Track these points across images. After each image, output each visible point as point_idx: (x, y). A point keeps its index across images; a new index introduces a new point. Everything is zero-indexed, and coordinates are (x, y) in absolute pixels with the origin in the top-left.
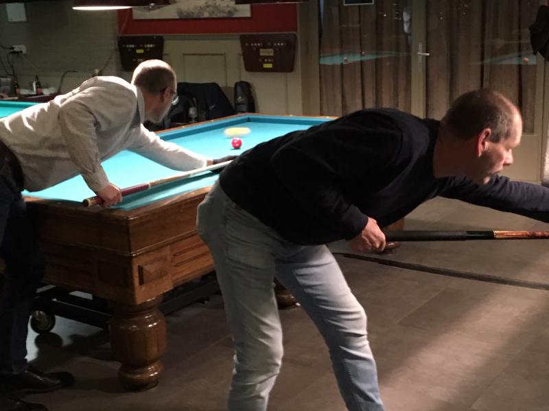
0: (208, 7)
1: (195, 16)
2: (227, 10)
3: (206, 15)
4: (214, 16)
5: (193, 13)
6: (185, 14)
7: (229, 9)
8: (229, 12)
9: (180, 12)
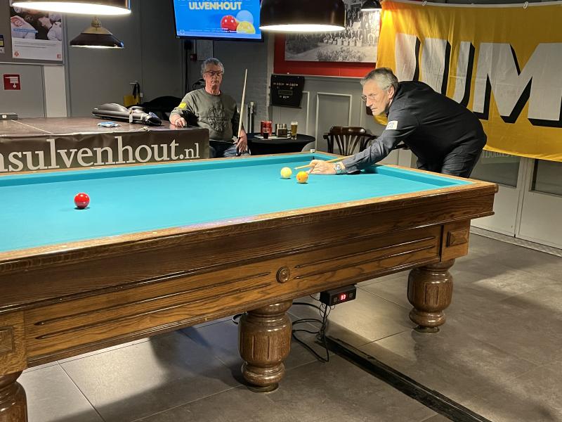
0: (342, 52)
1: (332, 60)
2: (357, 55)
3: (340, 59)
5: (330, 57)
6: (324, 58)
7: (359, 54)
8: (359, 57)
9: (320, 56)
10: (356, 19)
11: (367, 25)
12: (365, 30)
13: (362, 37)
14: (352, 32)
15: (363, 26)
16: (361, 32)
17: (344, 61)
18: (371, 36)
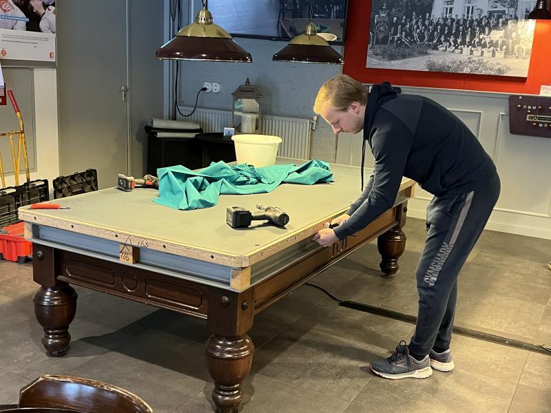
1: (451, 71)
3: (466, 71)
4: (476, 73)
5: (449, 67)
6: (438, 68)
8: (499, 69)
10: (496, 27)
11: (514, 35)
12: (510, 41)
13: (505, 47)
14: (488, 40)
15: (507, 36)
16: (503, 42)
17: (473, 73)
18: (519, 47)
